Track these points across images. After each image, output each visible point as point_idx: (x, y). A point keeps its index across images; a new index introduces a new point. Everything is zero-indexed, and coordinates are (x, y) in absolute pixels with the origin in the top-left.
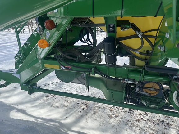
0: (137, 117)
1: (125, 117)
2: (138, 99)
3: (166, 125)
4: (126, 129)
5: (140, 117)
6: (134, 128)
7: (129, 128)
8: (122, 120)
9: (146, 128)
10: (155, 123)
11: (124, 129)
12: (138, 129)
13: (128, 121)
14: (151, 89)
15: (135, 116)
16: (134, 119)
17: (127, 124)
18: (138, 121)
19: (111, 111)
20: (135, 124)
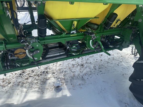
0: (26, 77)
1: (16, 81)
2: (14, 64)
3: (46, 73)
4: (18, 89)
5: (28, 76)
6: (24, 85)
7: (21, 87)
8: (15, 83)
9: (33, 81)
10: (39, 75)
11: (16, 89)
12: (27, 84)
13: (20, 82)
14: (20, 53)
15: (25, 77)
16: (24, 79)
17: (18, 85)
18: (27, 79)
19: (3, 82)
20: (25, 82)
